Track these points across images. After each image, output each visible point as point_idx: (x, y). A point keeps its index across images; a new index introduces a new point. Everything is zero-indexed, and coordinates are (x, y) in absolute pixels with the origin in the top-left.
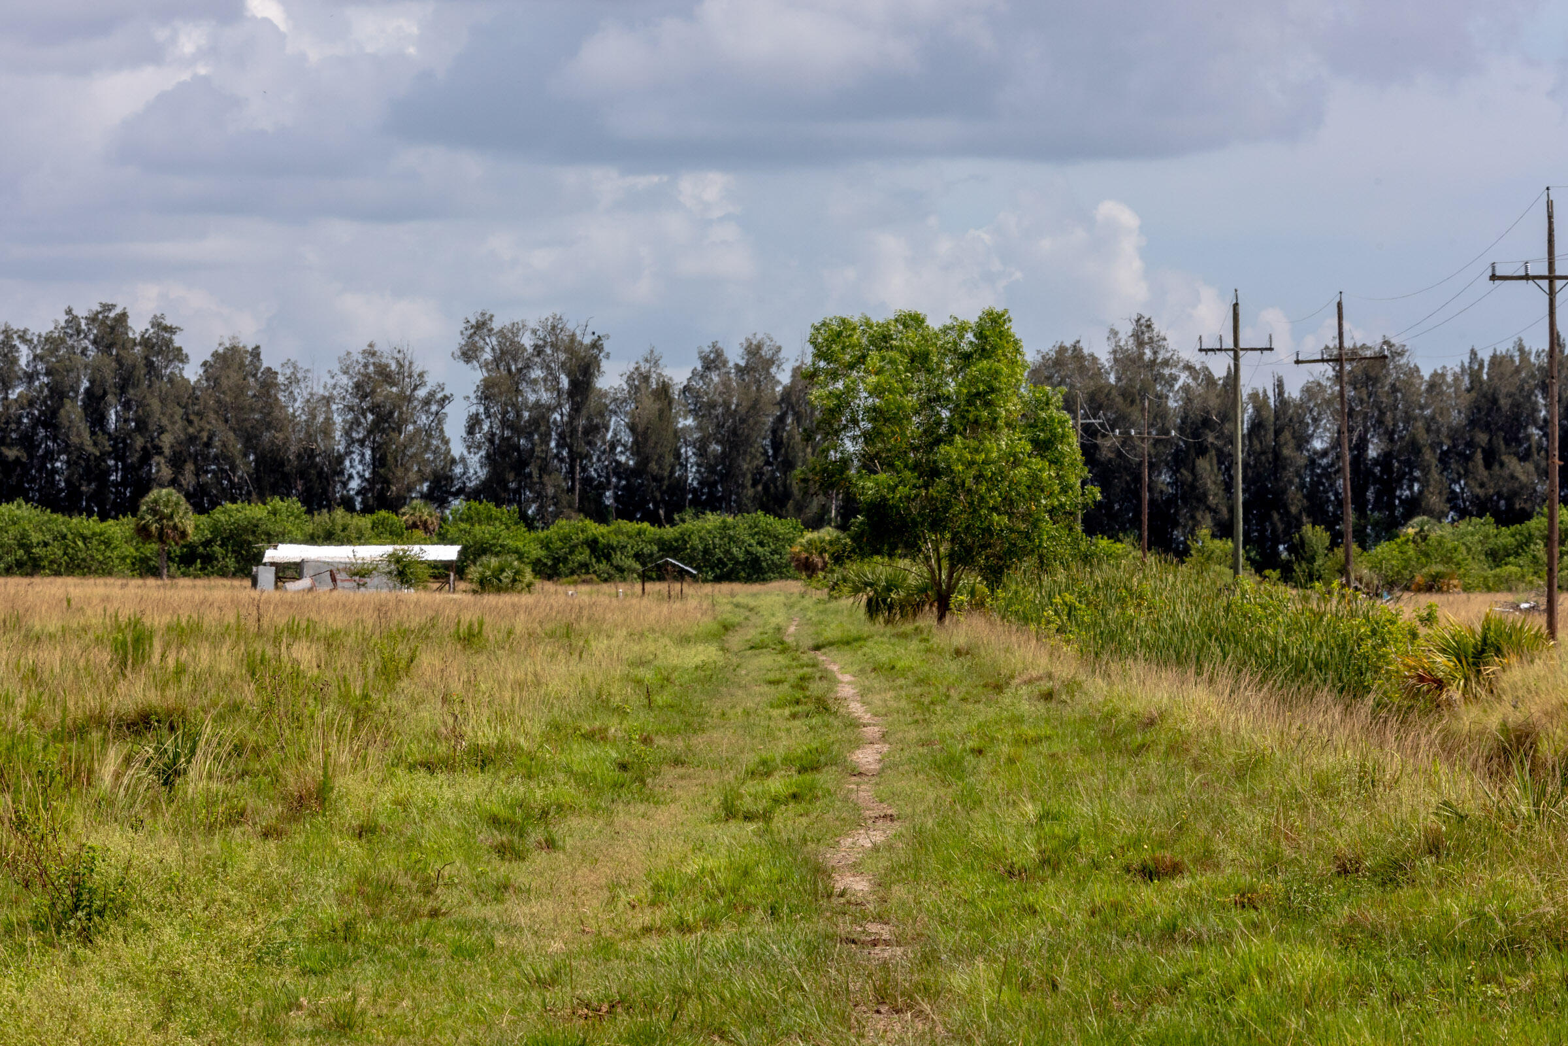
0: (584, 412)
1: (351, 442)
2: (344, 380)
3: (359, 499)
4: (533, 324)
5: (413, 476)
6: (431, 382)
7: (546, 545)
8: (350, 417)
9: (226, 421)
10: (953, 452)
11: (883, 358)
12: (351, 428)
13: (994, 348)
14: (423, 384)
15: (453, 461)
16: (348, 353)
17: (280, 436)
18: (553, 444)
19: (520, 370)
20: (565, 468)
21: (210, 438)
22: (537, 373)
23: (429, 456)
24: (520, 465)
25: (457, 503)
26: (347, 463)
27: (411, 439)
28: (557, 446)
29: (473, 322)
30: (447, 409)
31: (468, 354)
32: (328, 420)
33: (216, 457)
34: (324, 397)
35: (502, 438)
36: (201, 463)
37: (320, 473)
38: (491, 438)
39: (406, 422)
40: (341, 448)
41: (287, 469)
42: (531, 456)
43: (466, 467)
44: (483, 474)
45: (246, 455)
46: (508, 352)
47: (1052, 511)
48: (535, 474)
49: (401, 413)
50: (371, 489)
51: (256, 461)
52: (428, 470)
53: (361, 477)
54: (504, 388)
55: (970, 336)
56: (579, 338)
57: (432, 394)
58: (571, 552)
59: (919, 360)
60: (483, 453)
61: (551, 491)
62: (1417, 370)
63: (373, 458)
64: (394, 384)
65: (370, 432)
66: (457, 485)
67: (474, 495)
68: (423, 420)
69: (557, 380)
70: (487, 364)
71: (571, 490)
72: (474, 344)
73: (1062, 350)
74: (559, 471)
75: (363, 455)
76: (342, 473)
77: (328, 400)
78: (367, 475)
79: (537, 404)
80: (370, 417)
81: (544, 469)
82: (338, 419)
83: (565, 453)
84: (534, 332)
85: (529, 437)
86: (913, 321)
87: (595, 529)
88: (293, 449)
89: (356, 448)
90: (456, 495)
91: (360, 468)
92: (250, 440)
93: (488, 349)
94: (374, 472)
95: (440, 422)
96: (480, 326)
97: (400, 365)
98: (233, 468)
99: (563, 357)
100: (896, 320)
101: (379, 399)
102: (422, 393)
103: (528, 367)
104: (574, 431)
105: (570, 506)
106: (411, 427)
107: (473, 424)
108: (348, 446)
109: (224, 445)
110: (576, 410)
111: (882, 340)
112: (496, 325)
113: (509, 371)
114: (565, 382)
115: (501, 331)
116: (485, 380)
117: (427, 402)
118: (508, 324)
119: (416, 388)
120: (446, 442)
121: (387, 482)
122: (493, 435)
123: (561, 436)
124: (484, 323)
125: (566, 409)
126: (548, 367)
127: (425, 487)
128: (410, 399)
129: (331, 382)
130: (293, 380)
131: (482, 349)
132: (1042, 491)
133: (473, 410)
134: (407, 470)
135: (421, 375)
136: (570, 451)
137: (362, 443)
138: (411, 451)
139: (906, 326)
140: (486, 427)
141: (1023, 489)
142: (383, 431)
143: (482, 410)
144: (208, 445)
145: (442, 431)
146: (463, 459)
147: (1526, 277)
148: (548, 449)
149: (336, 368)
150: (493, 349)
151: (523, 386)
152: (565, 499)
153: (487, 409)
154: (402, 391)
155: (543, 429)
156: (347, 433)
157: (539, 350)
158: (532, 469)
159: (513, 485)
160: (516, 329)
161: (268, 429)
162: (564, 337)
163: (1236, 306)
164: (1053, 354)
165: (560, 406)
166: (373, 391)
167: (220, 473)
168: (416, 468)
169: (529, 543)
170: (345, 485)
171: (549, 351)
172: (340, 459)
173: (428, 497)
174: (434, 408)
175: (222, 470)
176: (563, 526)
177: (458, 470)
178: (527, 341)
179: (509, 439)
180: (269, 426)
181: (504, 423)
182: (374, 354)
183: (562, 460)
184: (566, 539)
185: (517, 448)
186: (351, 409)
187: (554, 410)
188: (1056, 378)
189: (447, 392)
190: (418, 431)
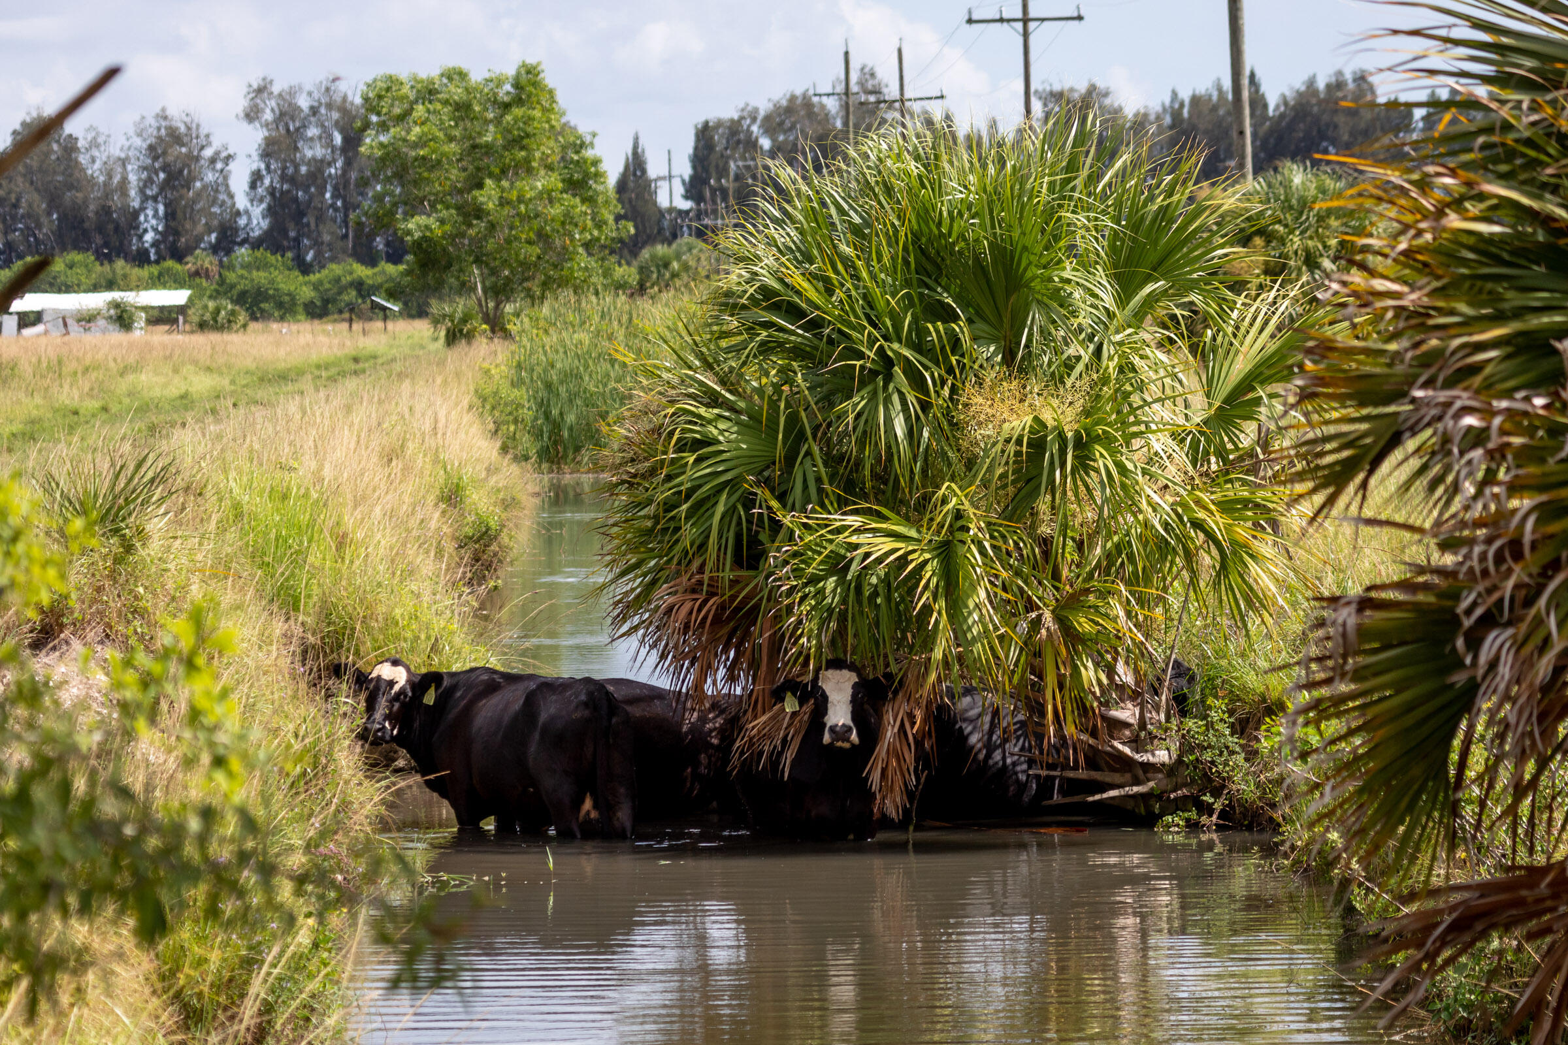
0: (355, 165)
1: (145, 198)
2: (138, 142)
3: (153, 251)
4: (308, 87)
5: (200, 228)
6: (216, 144)
7: (316, 287)
8: (144, 175)
9: (32, 183)
10: (488, 195)
11: (428, 111)
12: (145, 186)
13: (529, 96)
14: (209, 144)
15: (238, 213)
16: (143, 118)
17: (80, 195)
18: (328, 195)
19: (297, 130)
20: (339, 217)
21: (18, 200)
22: (313, 132)
23: (216, 210)
24: (299, 214)
25: (243, 252)
26: (142, 218)
27: (198, 194)
28: (333, 197)
29: (255, 86)
30: (232, 166)
31: (252, 115)
32: (124, 181)
33: (23, 216)
34: (119, 159)
35: (282, 192)
36: (9, 221)
37: (117, 228)
38: (272, 191)
39: (194, 179)
40: (136, 204)
41: (87, 225)
42: (308, 206)
43: (250, 218)
44: (265, 224)
45: (49, 214)
46: (287, 113)
47: (587, 245)
48: (313, 225)
49: (190, 172)
50: (164, 241)
51: (58, 219)
52: (216, 223)
53: (155, 230)
54: (284, 146)
55: (508, 87)
56: (350, 98)
57: (217, 153)
58: (340, 293)
59: (462, 109)
60: (264, 206)
61: (327, 238)
62: (1121, 109)
63: (166, 214)
64: (183, 145)
65: (162, 188)
66: (242, 235)
67: (256, 244)
68: (210, 177)
69: (330, 137)
70: (267, 125)
71: (346, 236)
72: (256, 106)
73: (793, 98)
74: (334, 220)
75: (156, 211)
76: (137, 227)
77: (124, 162)
78: (160, 228)
79: (314, 159)
80: (162, 176)
81: (320, 219)
82: (133, 178)
83: (339, 203)
84: (310, 94)
85: (306, 190)
86: (456, 75)
87: (362, 271)
88: (92, 207)
89: (150, 203)
90: (241, 244)
91: (154, 222)
92: (54, 201)
93: (268, 111)
94: (167, 226)
95: (226, 178)
96: (261, 91)
97: (189, 128)
98: (39, 226)
99: (335, 115)
100: (442, 75)
101: (170, 159)
102: (208, 153)
103: (304, 126)
104: (346, 184)
105: (344, 251)
106: (198, 184)
107: (256, 179)
108: (142, 202)
109: (30, 206)
110: (348, 163)
111: (428, 92)
112: (276, 89)
113: (288, 130)
114: (338, 139)
115: (280, 95)
116: (266, 139)
117: (213, 161)
118: (286, 87)
119: (202, 148)
120: (231, 196)
121: (177, 233)
122: (274, 189)
123: (336, 188)
124: (265, 88)
125: (339, 164)
126: (323, 126)
127: (213, 237)
128: (197, 159)
129: (127, 144)
130: (94, 144)
131: (263, 111)
132: (576, 225)
133: (254, 167)
134: (195, 223)
135: (207, 136)
136: (344, 202)
137: (155, 199)
138: (198, 207)
139: (450, 79)
140: (267, 182)
141: (557, 226)
142: (174, 188)
143: (263, 166)
144: (15, 206)
145: (227, 186)
146: (247, 212)
147: (1001, 20)
148: (323, 201)
149: (131, 132)
150: (273, 110)
151: (300, 144)
152: (340, 244)
153: (268, 167)
154: (190, 152)
155: (319, 181)
156: (142, 191)
157: (314, 111)
158: (310, 219)
159: (292, 234)
160: (292, 92)
161: (69, 190)
162: (338, 98)
163: (847, 54)
164: (784, 103)
165: (335, 161)
166: (165, 153)
167: (28, 232)
168: (203, 221)
169: (303, 288)
170: (141, 237)
171: (323, 111)
172: (136, 214)
173: (215, 249)
174: (219, 166)
175: (28, 228)
176: (335, 269)
177: (242, 222)
178: (304, 103)
179: (288, 191)
180: (71, 187)
181: (284, 178)
182: (165, 118)
183: (336, 210)
184: (337, 280)
185: (296, 199)
186: (145, 168)
187: (329, 165)
188: (788, 124)
189: (231, 151)
190: (205, 187)
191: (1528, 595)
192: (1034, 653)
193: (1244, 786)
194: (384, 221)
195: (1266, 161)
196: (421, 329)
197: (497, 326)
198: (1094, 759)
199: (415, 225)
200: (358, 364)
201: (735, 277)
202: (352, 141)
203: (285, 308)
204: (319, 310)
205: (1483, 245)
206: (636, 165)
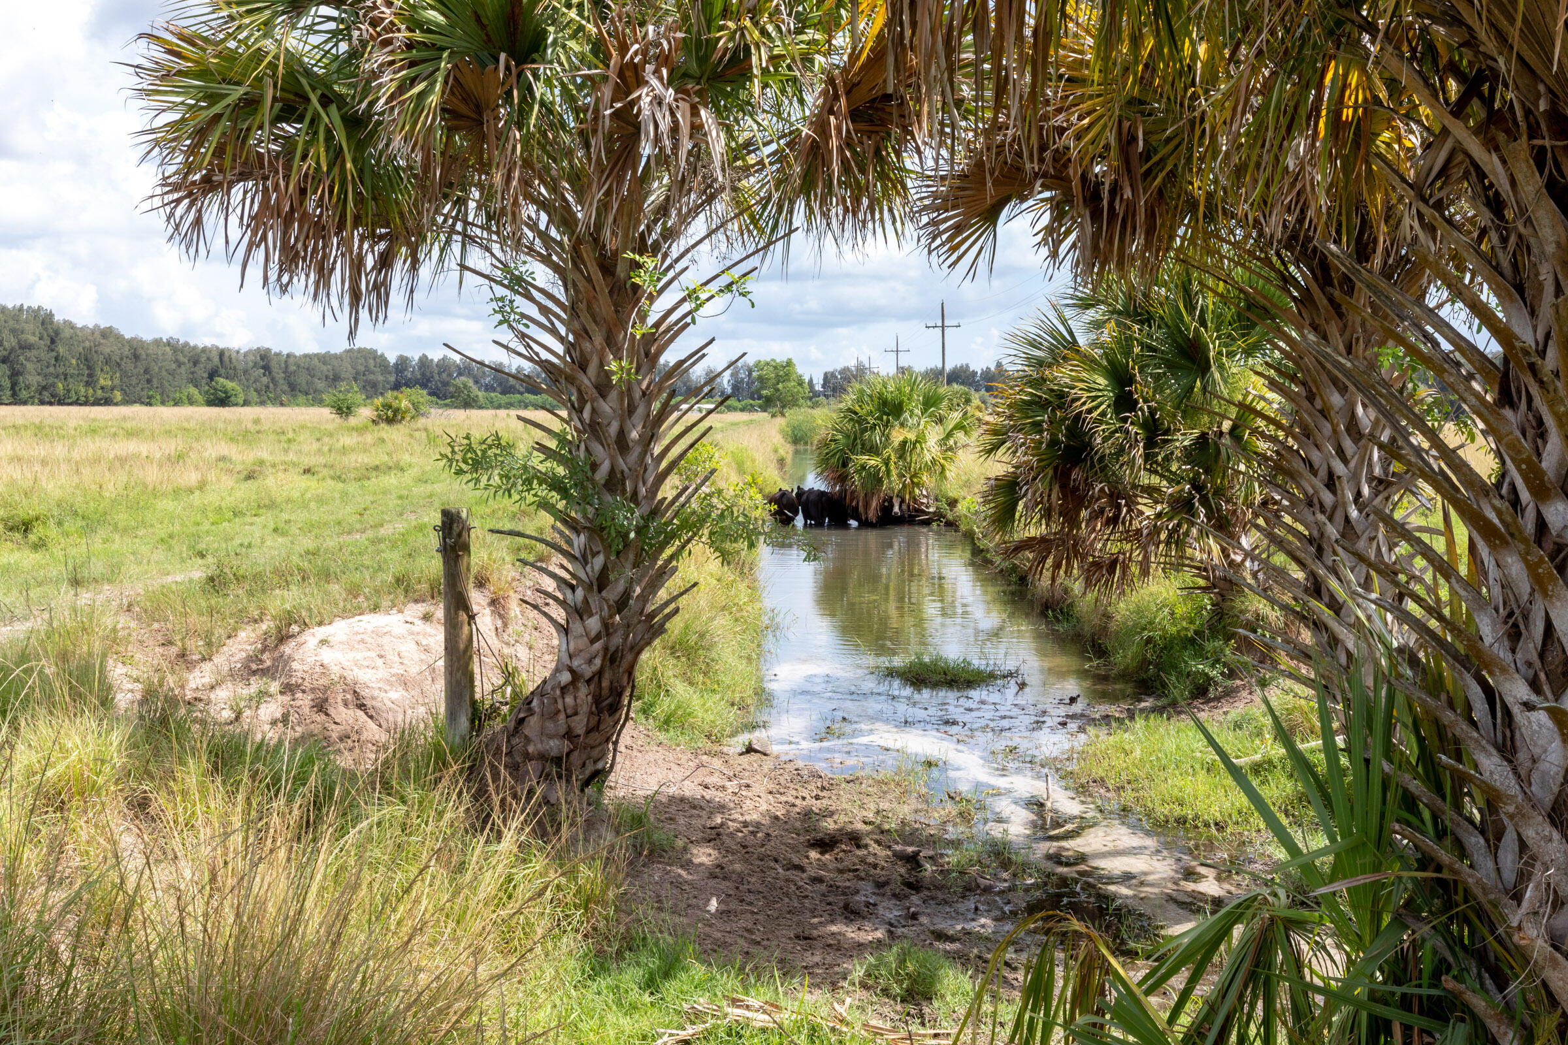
0: (751, 379)
1: (705, 385)
2: (703, 375)
3: (706, 396)
5: (717, 392)
6: (721, 374)
7: (742, 405)
8: (705, 380)
10: (780, 386)
11: (768, 368)
12: (705, 382)
13: (790, 365)
14: (719, 374)
15: (725, 389)
16: (705, 370)
18: (745, 386)
19: (738, 372)
20: (747, 390)
22: (742, 372)
23: (720, 388)
24: (739, 390)
25: (726, 397)
26: (704, 389)
29: (730, 362)
30: (724, 379)
31: (728, 368)
32: (701, 382)
37: (699, 391)
38: (732, 384)
39: (716, 381)
40: (703, 386)
42: (741, 388)
43: (728, 390)
44: (731, 391)
46: (737, 368)
47: (802, 398)
50: (709, 394)
54: (735, 375)
55: (785, 363)
58: (747, 407)
59: (775, 368)
60: (731, 388)
61: (744, 395)
64: (713, 375)
65: (708, 383)
66: (726, 393)
67: (729, 396)
68: (719, 381)
71: (749, 394)
75: (707, 388)
76: (703, 391)
77: (701, 379)
79: (742, 378)
80: (709, 381)
81: (743, 391)
82: (703, 381)
83: (747, 387)
85: (740, 384)
86: (774, 360)
87: (752, 402)
88: (694, 387)
90: (726, 395)
91: (707, 390)
93: (732, 367)
94: (710, 391)
95: (723, 381)
96: (732, 363)
97: (715, 371)
100: (771, 360)
104: (749, 383)
105: (748, 398)
107: (729, 381)
111: (768, 364)
123: (747, 384)
125: (748, 379)
128: (717, 377)
129: (701, 375)
132: (799, 393)
133: (729, 379)
137: (707, 385)
140: (731, 382)
141: (795, 393)
142: (711, 383)
146: (727, 388)
151: (739, 375)
152: (747, 396)
153: (732, 379)
155: (743, 383)
157: (742, 368)
158: (741, 391)
159: (737, 394)
166: (709, 377)
169: (739, 405)
174: (721, 379)
176: (746, 401)
179: (736, 384)
181: (735, 381)
184: (747, 404)
185: (738, 386)
187: (745, 379)
190: (718, 383)
191: (1034, 479)
192: (904, 486)
193: (950, 516)
194: (758, 391)
195: (949, 383)
196: (765, 414)
197: (783, 415)
198: (917, 510)
199: (764, 392)
200: (752, 422)
201: (842, 406)
202: (750, 374)
203: (735, 409)
204: (742, 410)
205: (1023, 401)
206: (811, 381)
